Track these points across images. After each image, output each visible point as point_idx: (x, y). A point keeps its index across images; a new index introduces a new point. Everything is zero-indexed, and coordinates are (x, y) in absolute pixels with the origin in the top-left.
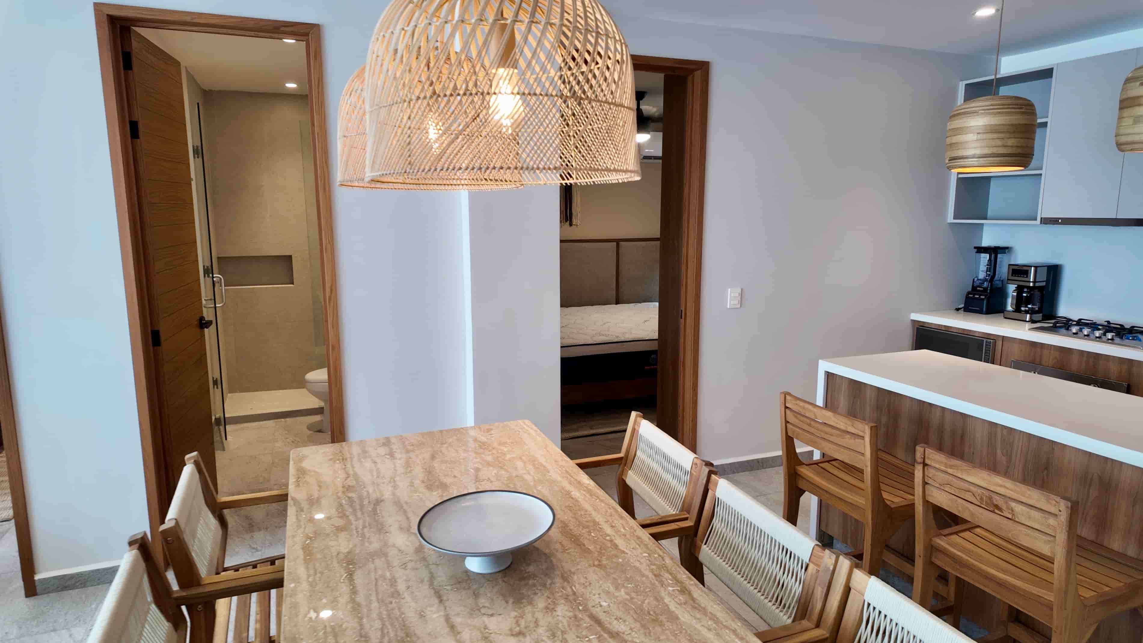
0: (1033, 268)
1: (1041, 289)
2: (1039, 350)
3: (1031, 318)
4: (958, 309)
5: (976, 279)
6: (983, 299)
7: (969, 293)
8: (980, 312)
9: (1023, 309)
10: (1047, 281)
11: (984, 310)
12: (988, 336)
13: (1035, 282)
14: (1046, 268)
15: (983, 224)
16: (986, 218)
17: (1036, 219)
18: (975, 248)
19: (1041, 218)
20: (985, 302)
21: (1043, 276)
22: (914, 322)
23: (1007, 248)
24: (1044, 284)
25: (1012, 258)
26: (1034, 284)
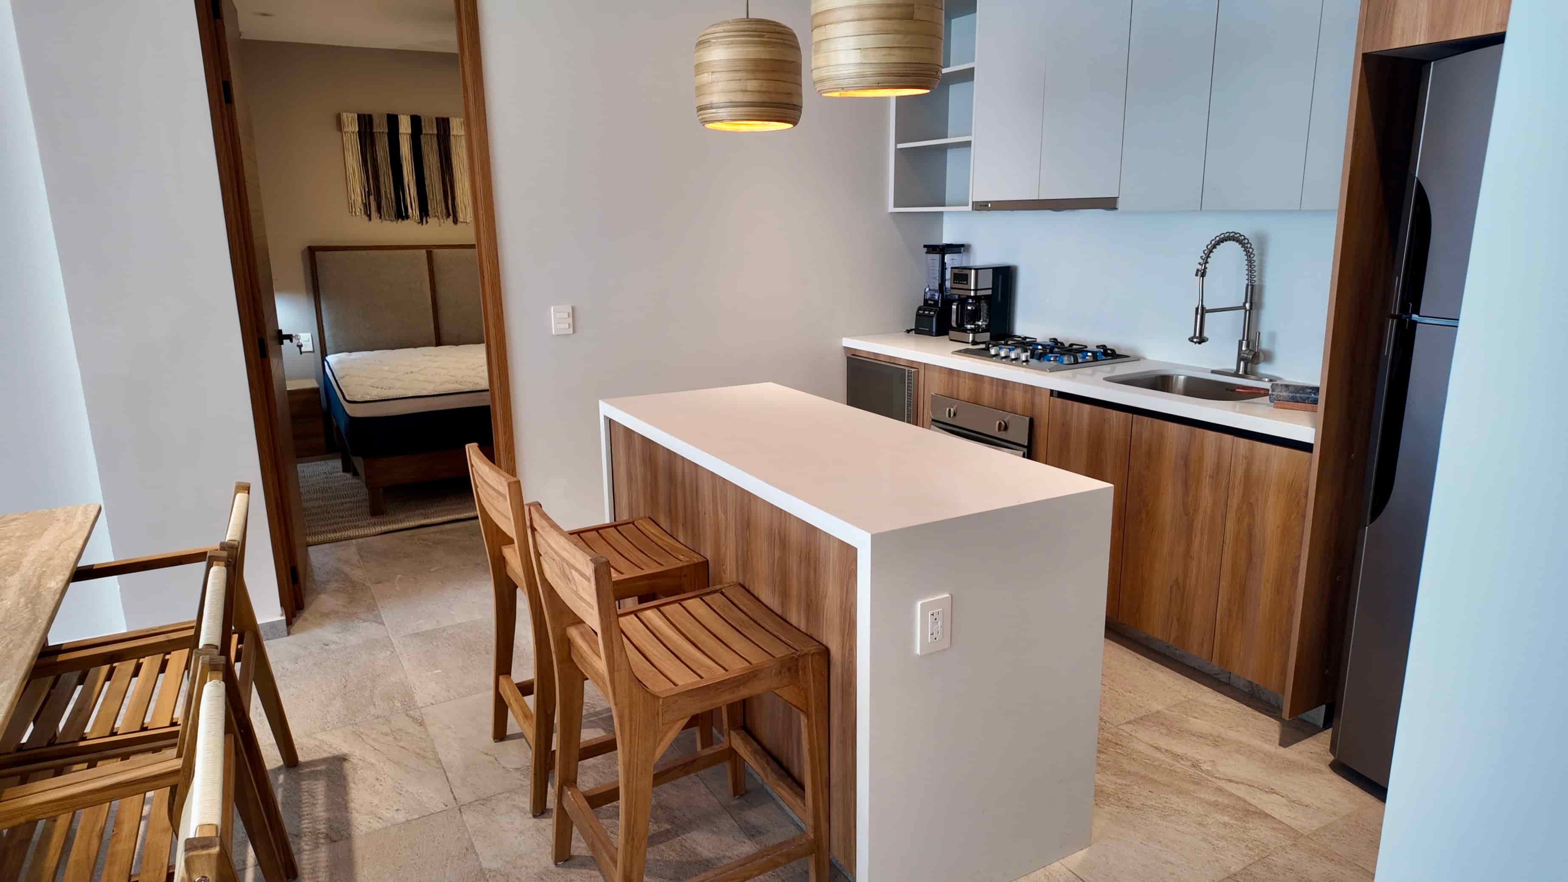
0: (973, 271)
1: (986, 297)
2: (955, 378)
3: (974, 337)
4: (908, 331)
5: (927, 290)
6: (932, 316)
7: (920, 309)
8: (929, 333)
9: (969, 327)
10: (994, 288)
11: (934, 330)
12: (912, 364)
13: (976, 290)
14: (991, 270)
15: (942, 213)
16: (944, 205)
17: (967, 205)
18: (925, 246)
19: (973, 202)
20: (934, 319)
21: (987, 281)
22: (847, 349)
23: (962, 246)
24: (989, 292)
25: (971, 259)
26: (976, 293)
